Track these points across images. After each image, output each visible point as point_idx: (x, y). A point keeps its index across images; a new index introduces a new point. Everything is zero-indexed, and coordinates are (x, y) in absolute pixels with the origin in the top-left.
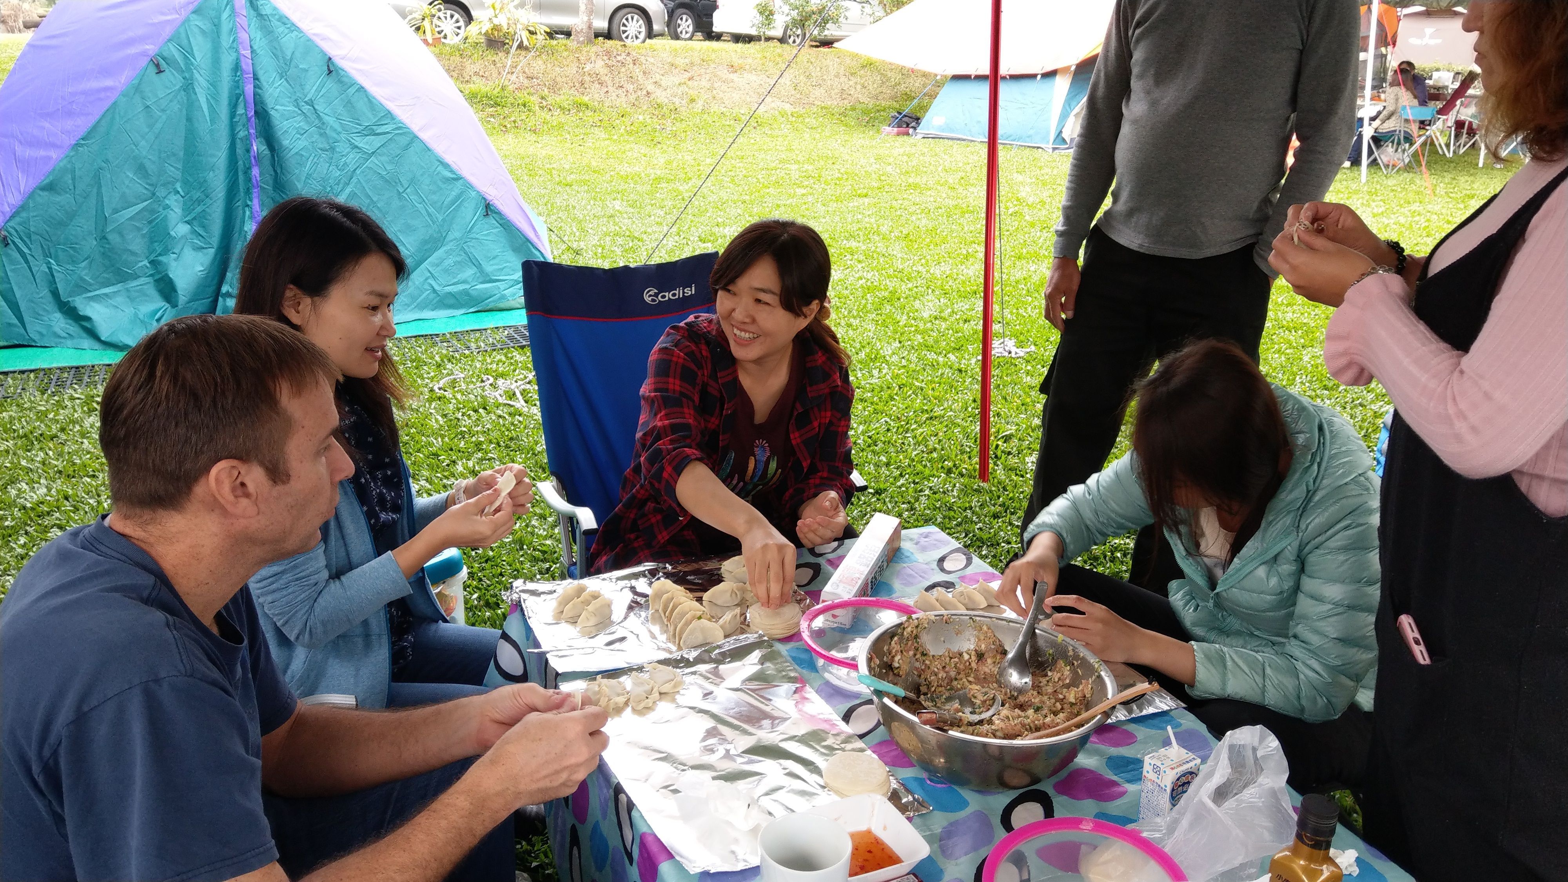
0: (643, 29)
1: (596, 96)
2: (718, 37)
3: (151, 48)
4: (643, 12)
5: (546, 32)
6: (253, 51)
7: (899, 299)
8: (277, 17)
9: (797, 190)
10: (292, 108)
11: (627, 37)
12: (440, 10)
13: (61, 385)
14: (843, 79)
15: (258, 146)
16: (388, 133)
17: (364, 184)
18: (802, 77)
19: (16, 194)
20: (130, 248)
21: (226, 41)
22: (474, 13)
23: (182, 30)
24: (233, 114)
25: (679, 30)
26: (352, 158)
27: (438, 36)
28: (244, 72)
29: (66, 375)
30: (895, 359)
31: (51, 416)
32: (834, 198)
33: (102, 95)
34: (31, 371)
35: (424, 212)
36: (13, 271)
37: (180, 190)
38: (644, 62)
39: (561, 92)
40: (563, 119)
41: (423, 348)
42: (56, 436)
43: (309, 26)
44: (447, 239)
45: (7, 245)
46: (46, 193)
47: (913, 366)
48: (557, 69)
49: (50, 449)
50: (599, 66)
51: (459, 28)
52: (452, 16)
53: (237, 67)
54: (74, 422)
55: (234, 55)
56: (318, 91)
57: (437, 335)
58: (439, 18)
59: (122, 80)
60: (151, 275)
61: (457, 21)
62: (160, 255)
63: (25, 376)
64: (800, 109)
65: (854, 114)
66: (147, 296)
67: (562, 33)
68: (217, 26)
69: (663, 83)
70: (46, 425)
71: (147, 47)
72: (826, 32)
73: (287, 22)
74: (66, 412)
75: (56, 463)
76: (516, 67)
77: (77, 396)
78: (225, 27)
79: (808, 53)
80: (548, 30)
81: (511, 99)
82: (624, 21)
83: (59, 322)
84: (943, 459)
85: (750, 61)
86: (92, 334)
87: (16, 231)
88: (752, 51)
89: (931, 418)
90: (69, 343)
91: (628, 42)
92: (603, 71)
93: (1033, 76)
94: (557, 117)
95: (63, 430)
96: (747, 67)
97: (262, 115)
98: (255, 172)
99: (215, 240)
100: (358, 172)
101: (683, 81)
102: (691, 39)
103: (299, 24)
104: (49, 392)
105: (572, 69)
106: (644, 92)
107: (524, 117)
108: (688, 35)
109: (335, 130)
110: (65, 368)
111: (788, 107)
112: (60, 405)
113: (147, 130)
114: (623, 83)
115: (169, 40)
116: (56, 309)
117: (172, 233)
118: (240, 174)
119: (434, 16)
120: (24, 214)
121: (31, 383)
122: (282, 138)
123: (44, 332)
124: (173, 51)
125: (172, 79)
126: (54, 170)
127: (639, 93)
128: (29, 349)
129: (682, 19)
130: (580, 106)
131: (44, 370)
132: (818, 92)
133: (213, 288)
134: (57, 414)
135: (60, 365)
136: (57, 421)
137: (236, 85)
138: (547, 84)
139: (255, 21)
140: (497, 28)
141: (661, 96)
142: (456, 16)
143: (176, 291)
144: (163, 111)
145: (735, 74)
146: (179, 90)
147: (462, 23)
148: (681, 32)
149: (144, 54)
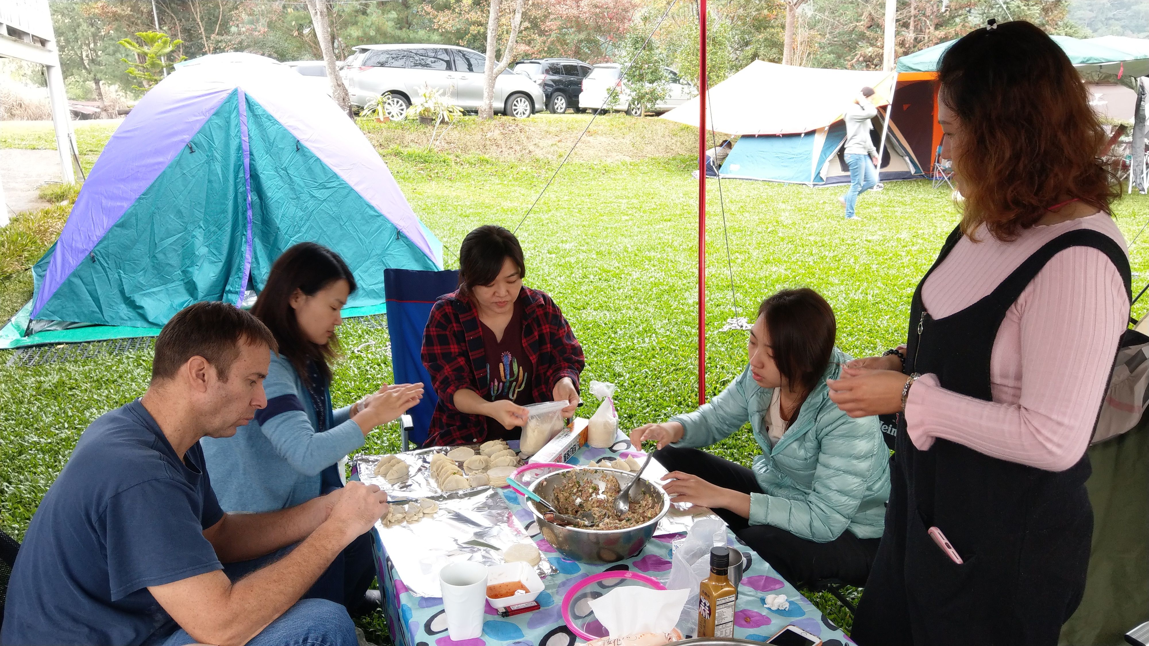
0: (528, 108)
1: (494, 155)
2: (584, 111)
3: (187, 137)
4: (528, 96)
5: (460, 111)
6: (250, 138)
7: (674, 291)
8: (265, 116)
9: (623, 217)
10: (273, 173)
11: (517, 114)
12: (389, 99)
13: (122, 349)
14: (668, 138)
15: (252, 197)
16: (334, 187)
17: (318, 220)
18: (638, 138)
19: (101, 229)
20: (170, 263)
21: (233, 132)
22: (413, 100)
23: (207, 126)
24: (236, 177)
25: (556, 107)
26: (311, 204)
27: (387, 115)
28: (244, 151)
29: (125, 343)
30: (662, 331)
31: (114, 368)
32: (647, 222)
33: (156, 167)
34: (104, 341)
35: (357, 237)
36: (97, 278)
37: (202, 226)
38: (528, 130)
39: (470, 152)
40: (470, 170)
41: (352, 325)
42: (116, 381)
43: (285, 121)
44: (372, 255)
45: (94, 261)
46: (118, 229)
47: (673, 336)
48: (468, 137)
49: (112, 388)
50: (496, 134)
51: (402, 110)
52: (398, 102)
53: (240, 148)
54: (127, 372)
55: (238, 140)
56: (290, 162)
57: (362, 317)
58: (389, 104)
59: (168, 158)
60: (183, 280)
61: (401, 105)
62: (188, 267)
63: (100, 344)
64: (636, 160)
65: (674, 162)
66: (179, 293)
67: (472, 111)
68: (228, 122)
69: (540, 145)
70: (111, 374)
71: (185, 137)
72: (656, 106)
73: (271, 119)
74: (124, 366)
75: (114, 396)
76: (439, 136)
77: (131, 356)
78: (233, 123)
79: (643, 121)
80: (463, 110)
81: (435, 158)
82: (515, 102)
83: (124, 310)
84: (677, 395)
85: (601, 128)
86: (144, 317)
87: (101, 253)
88: (604, 121)
89: (677, 370)
90: (129, 323)
91: (518, 116)
92: (500, 137)
93: (798, 135)
94: (467, 169)
95: (120, 377)
96: (600, 132)
97: (255, 177)
98: (249, 213)
99: (223, 258)
100: (314, 212)
101: (554, 143)
102: (564, 113)
103: (280, 120)
104: (114, 354)
105: (478, 137)
106: (527, 151)
107: (444, 170)
108: (562, 110)
109: (300, 186)
110: (125, 339)
111: (628, 160)
112: (120, 362)
113: (183, 188)
114: (512, 145)
115: (199, 132)
116: (122, 302)
117: (197, 253)
118: (240, 214)
119: (385, 103)
120: (106, 242)
121: (104, 348)
122: (267, 191)
123: (114, 316)
124: (201, 138)
125: (200, 156)
126: (125, 214)
127: (524, 152)
128: (103, 327)
129: (558, 99)
130: (483, 162)
131: (112, 340)
132: (650, 148)
133: (220, 288)
134: (118, 367)
135: (122, 337)
136: (118, 372)
137: (239, 158)
138: (461, 147)
139: (251, 120)
140: (427, 110)
141: (539, 153)
142: (401, 102)
143: (197, 290)
144: (193, 176)
145: (591, 137)
146: (204, 163)
147: (404, 107)
148: (557, 109)
149: (183, 141)
